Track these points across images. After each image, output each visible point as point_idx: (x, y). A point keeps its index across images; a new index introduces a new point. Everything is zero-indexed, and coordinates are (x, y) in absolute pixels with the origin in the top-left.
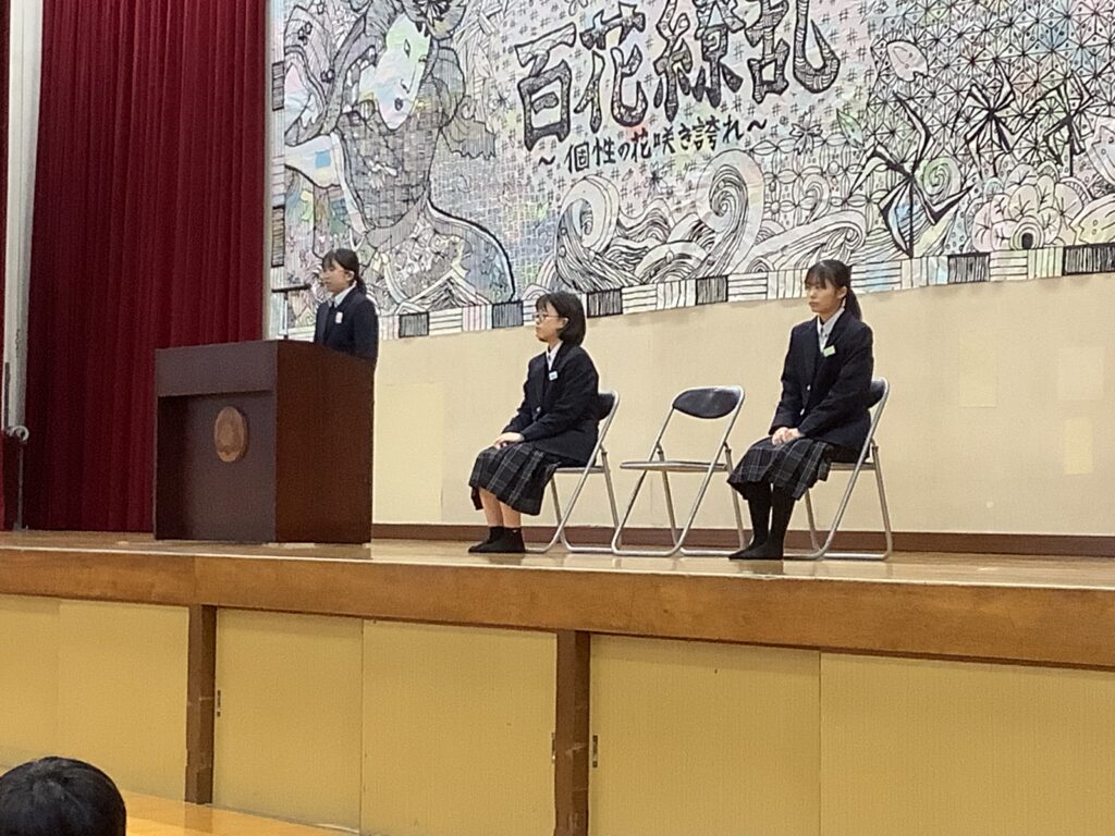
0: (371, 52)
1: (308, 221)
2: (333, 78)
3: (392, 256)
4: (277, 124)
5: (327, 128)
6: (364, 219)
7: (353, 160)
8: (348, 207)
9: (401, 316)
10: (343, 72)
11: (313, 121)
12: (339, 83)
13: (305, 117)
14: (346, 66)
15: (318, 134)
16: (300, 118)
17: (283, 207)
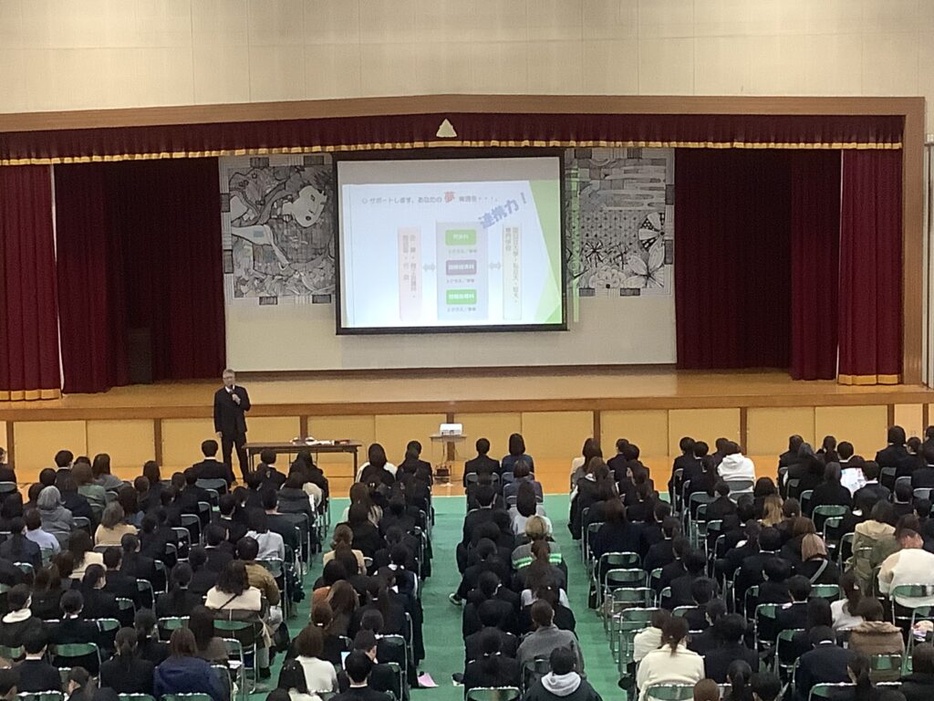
0: (289, 197)
1: (249, 257)
2: (264, 204)
3: (307, 274)
4: (226, 218)
5: (260, 222)
6: (288, 259)
7: (279, 236)
8: (277, 254)
9: (313, 296)
10: (271, 203)
11: (251, 218)
12: (268, 207)
13: (245, 218)
14: (273, 200)
15: (255, 224)
16: (242, 217)
17: (232, 251)
